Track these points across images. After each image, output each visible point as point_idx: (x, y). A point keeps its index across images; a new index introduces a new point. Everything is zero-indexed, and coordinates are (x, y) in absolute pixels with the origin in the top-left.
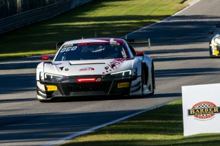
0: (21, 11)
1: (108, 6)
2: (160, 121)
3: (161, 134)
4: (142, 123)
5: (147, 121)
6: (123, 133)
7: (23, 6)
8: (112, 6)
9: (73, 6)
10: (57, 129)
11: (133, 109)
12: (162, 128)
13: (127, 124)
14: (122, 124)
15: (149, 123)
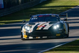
0: (21, 4)
1: (54, 2)
2: (74, 46)
3: (74, 51)
4: (67, 47)
5: (69, 46)
6: (60, 51)
7: (22, 2)
8: (56, 2)
9: (41, 2)
10: (35, 49)
11: (64, 42)
12: (75, 49)
13: (62, 47)
14: (60, 47)
15: (70, 47)
